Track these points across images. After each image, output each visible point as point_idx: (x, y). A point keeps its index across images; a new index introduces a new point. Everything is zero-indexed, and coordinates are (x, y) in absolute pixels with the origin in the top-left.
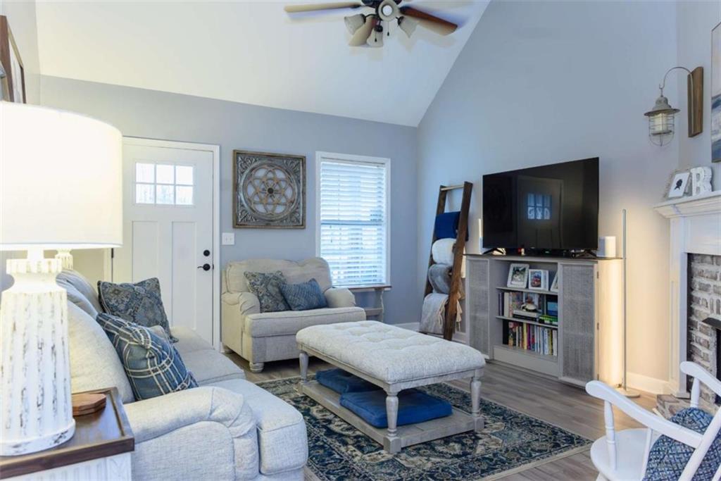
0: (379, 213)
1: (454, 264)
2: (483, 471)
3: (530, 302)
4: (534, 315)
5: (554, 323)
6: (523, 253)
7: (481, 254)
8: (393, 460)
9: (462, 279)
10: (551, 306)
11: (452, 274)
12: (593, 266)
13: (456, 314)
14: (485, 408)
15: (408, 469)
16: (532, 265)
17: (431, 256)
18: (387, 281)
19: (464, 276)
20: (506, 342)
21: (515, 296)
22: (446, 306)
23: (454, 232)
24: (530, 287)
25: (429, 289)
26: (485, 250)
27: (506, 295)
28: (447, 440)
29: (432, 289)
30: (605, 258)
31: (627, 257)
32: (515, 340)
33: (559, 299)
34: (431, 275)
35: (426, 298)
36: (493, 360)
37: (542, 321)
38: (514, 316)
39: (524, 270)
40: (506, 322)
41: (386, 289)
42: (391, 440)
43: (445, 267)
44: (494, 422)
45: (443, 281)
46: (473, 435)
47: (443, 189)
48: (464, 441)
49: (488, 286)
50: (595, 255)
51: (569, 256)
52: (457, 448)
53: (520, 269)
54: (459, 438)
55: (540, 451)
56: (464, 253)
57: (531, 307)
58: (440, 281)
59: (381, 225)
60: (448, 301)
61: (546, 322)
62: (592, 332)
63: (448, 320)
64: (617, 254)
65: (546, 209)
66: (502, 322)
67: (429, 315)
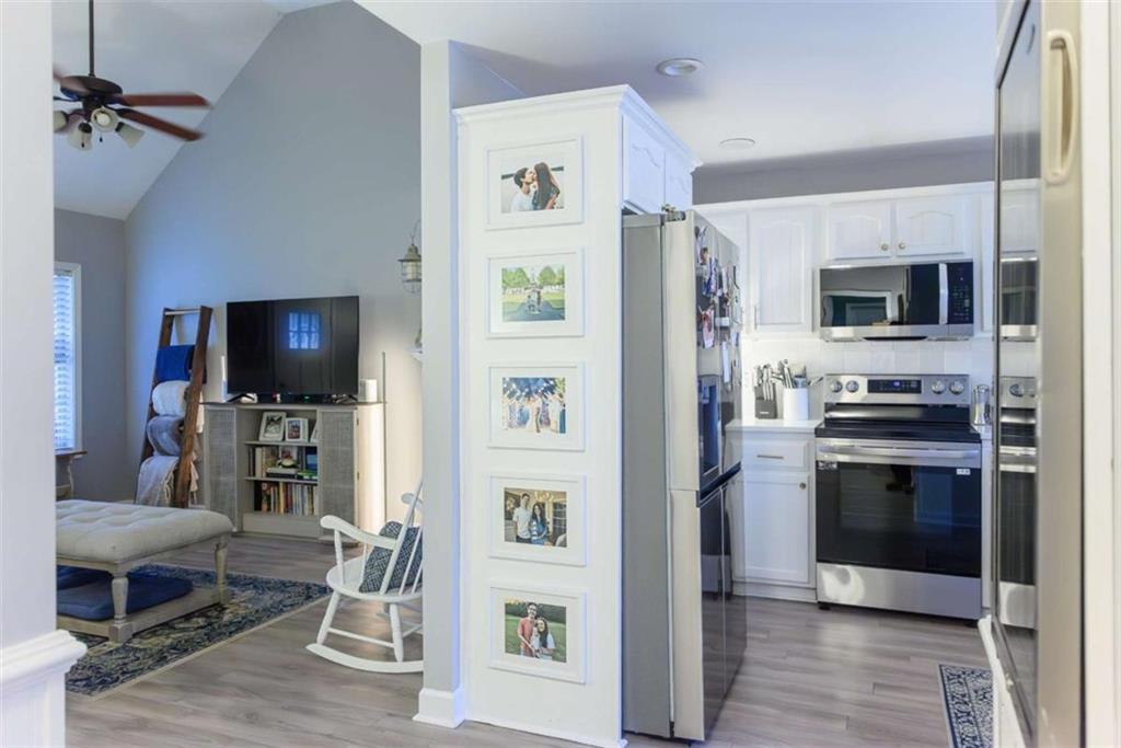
0: (61, 345)
1: (187, 415)
2: (231, 633)
3: (288, 456)
4: (292, 471)
5: (314, 478)
6: (279, 399)
7: (224, 401)
8: (124, 647)
9: (198, 435)
10: (310, 459)
11: (182, 429)
12: (352, 413)
13: (190, 482)
14: (233, 581)
15: (145, 650)
16: (290, 414)
17: (151, 405)
18: (76, 443)
19: (201, 431)
20: (258, 507)
21: (269, 452)
22: (176, 472)
23: (186, 372)
24: (287, 439)
25: (148, 451)
26: (230, 396)
27: (258, 451)
28: (188, 617)
29: (153, 450)
30: (365, 403)
31: (387, 400)
32: (269, 504)
33: (318, 451)
34: (151, 431)
35: (143, 465)
36: (244, 532)
37: (300, 478)
38: (268, 475)
39: (280, 419)
40: (258, 484)
41: (77, 457)
42: (119, 627)
43: (172, 419)
44: (243, 591)
45: (170, 439)
46: (219, 607)
47: (168, 313)
48: (209, 614)
49: (233, 442)
50: (356, 399)
51: (331, 402)
52: (201, 621)
53: (276, 419)
54: (202, 612)
55: (291, 605)
56: (201, 401)
57: (288, 462)
58: (165, 439)
59: (64, 362)
60: (178, 465)
61: (306, 477)
62: (353, 483)
63: (179, 490)
64: (378, 398)
65: (313, 335)
66: (253, 485)
67: (149, 486)
